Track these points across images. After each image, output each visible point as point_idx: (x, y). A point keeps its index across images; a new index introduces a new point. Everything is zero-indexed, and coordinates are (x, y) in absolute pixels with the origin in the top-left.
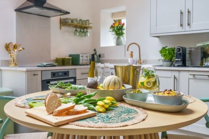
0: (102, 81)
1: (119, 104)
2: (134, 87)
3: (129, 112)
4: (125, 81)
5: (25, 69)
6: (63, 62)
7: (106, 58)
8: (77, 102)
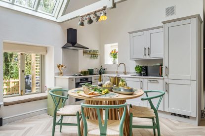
0: (104, 83)
1: (110, 92)
2: (118, 86)
3: (113, 94)
4: (114, 83)
5: (68, 77)
6: (85, 73)
7: (107, 70)
8: (95, 91)
